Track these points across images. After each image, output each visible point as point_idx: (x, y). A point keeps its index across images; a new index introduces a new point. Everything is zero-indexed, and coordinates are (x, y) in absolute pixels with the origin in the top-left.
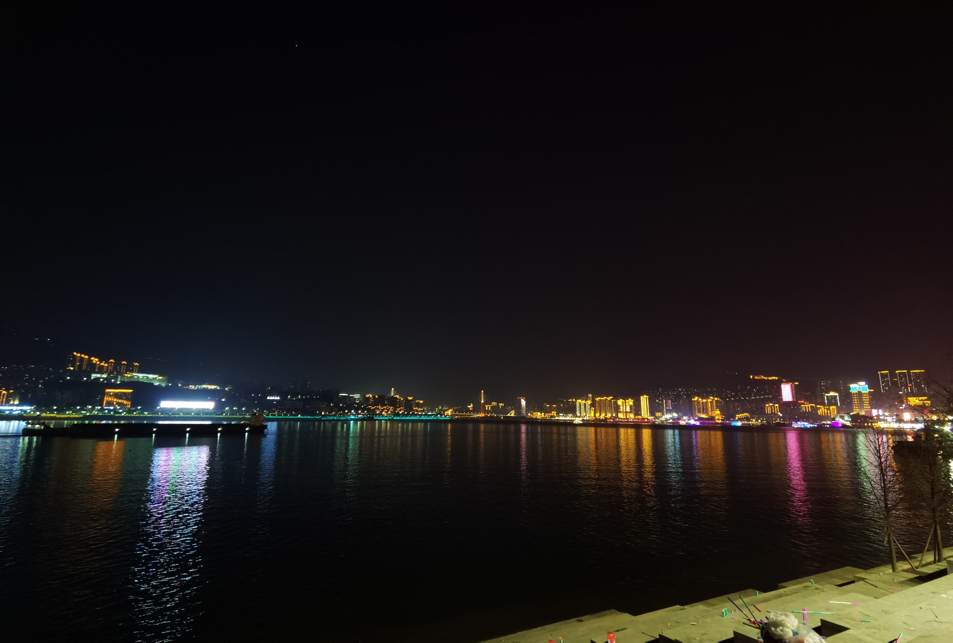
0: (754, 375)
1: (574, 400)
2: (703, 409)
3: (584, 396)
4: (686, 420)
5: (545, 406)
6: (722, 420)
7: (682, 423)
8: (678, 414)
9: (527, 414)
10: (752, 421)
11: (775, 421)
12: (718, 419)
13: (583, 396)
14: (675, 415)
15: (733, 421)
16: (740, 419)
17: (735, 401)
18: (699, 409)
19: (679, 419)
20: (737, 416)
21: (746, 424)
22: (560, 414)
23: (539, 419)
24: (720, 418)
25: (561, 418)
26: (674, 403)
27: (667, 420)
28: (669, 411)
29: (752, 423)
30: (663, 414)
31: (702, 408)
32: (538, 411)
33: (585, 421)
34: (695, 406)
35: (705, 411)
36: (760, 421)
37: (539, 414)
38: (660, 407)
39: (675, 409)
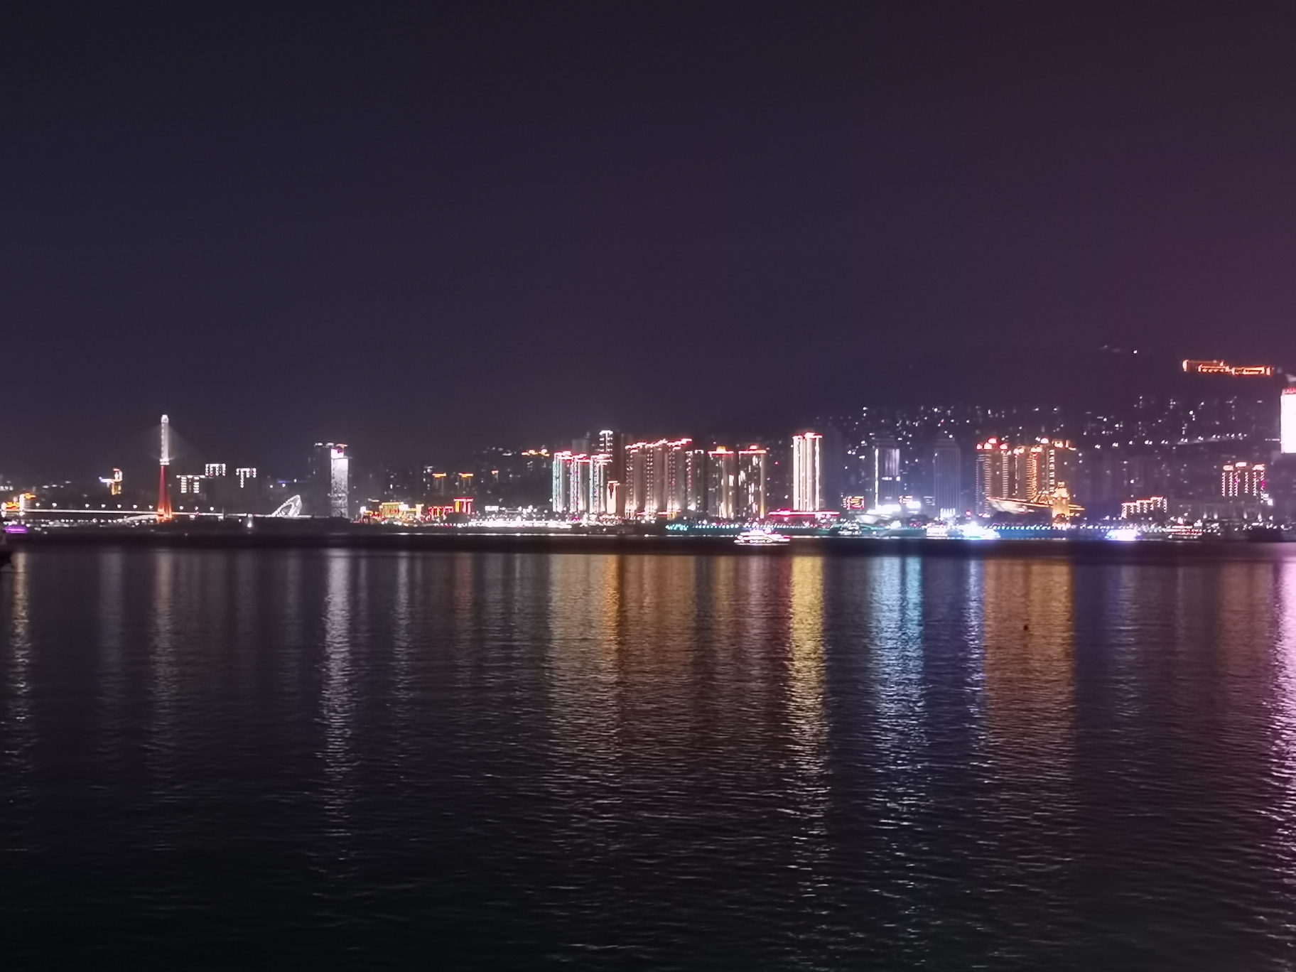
0: (1197, 356)
1: (544, 452)
2: (1012, 481)
3: (582, 435)
4: (950, 523)
5: (430, 476)
6: (1074, 520)
7: (935, 532)
8: (923, 501)
9: (354, 508)
10: (1175, 524)
11: (1249, 522)
12: (1061, 518)
13: (580, 436)
14: (913, 505)
15: (1110, 523)
16: (1134, 518)
17: (1126, 451)
18: (997, 481)
19: (924, 519)
20: (1125, 505)
21: (1154, 535)
22: (488, 508)
23: (403, 529)
24: (1068, 514)
25: (490, 523)
26: (912, 461)
27: (881, 522)
28: (890, 491)
29: (1175, 529)
30: (869, 503)
31: (1006, 477)
32: (401, 495)
33: (583, 530)
34: (982, 472)
35: (1017, 488)
36: (1199, 524)
37: (404, 507)
38: (859, 477)
39: (915, 481)
